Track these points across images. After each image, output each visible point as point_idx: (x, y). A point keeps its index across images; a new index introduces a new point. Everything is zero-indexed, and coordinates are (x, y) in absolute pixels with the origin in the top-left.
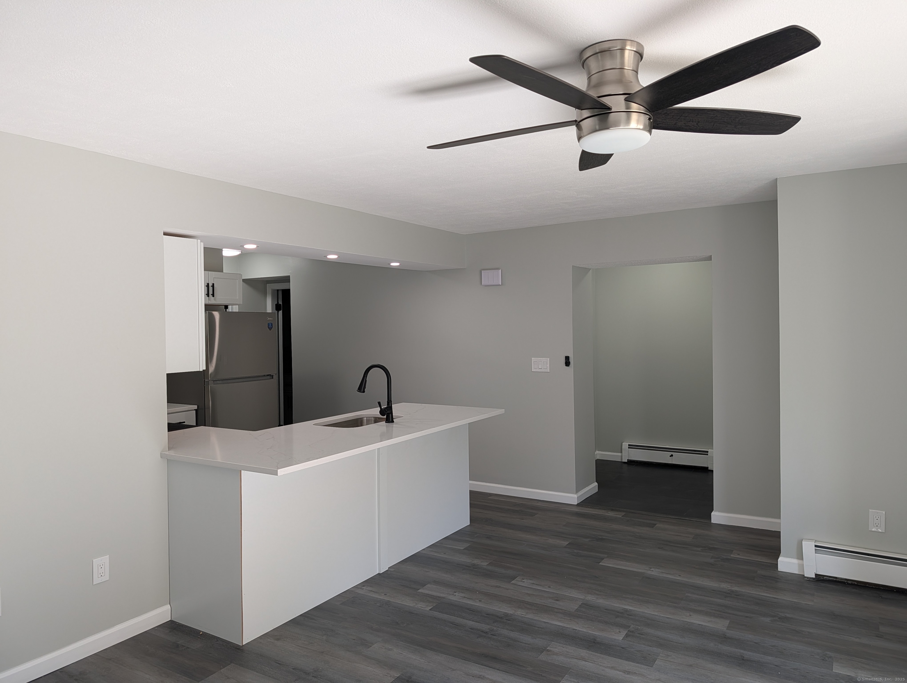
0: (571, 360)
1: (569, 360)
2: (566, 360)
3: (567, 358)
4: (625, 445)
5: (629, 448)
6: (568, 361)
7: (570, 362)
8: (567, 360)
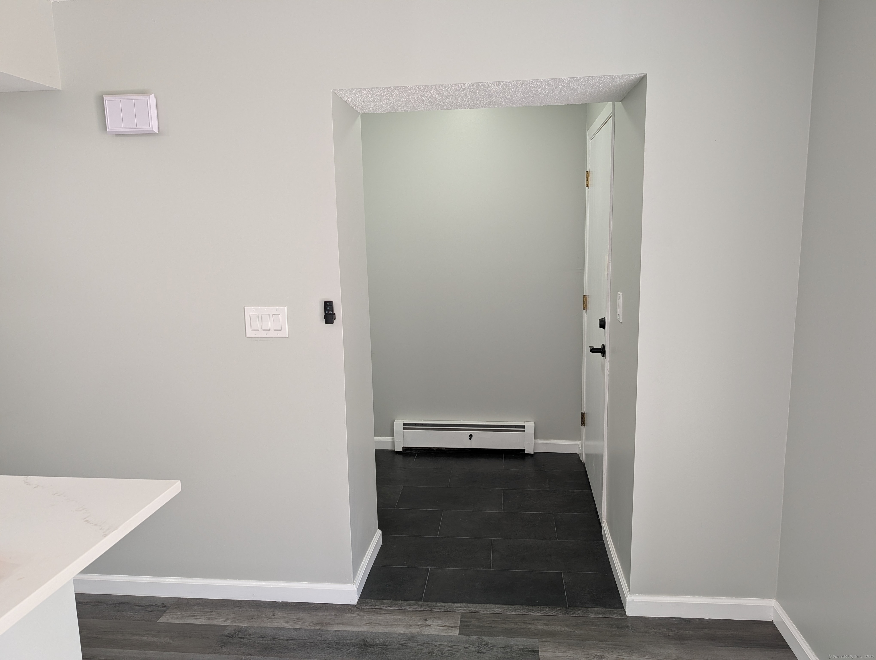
0: (337, 310)
1: (332, 310)
2: (326, 309)
3: (328, 306)
4: (399, 424)
5: (404, 429)
6: (331, 312)
7: (334, 314)
8: (329, 310)
